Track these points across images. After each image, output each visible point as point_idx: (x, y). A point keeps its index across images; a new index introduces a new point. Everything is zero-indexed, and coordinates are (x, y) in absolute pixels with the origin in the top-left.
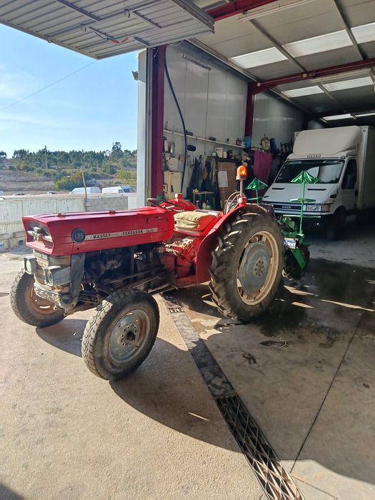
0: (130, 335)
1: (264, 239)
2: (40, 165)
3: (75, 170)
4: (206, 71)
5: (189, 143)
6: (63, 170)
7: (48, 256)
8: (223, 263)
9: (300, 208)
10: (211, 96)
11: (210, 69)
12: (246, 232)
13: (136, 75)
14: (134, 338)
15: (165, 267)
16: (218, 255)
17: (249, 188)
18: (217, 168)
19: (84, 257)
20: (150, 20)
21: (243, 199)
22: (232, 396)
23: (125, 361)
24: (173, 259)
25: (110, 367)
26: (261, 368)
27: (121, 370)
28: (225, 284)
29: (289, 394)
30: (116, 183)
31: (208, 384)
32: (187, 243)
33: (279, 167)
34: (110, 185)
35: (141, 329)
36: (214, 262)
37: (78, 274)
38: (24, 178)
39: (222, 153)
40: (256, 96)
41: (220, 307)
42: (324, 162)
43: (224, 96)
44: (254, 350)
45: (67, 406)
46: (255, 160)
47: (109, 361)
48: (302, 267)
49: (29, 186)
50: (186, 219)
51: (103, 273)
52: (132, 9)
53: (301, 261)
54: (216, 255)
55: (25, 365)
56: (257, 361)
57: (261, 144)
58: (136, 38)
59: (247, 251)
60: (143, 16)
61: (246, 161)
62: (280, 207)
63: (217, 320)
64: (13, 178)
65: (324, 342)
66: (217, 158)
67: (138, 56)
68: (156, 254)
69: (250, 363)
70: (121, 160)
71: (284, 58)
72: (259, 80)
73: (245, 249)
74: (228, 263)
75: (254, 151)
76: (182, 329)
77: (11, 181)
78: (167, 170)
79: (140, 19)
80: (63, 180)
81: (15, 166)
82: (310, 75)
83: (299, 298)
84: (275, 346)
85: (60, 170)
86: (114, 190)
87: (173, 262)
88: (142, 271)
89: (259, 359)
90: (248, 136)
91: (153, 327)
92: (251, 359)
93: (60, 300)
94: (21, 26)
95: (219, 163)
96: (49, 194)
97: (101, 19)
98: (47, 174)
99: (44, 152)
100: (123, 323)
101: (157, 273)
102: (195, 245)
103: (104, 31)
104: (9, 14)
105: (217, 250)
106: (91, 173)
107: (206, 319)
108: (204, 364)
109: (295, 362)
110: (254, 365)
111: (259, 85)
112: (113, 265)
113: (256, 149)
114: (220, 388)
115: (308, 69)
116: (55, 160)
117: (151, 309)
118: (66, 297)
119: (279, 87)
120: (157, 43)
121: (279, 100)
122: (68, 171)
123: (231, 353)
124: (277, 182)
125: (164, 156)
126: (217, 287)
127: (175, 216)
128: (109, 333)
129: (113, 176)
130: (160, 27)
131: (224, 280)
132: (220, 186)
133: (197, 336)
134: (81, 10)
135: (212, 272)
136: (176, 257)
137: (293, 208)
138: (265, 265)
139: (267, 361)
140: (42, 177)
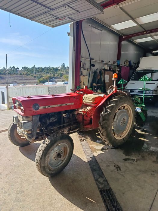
0: (59, 155)
1: (126, 108)
2: (32, 73)
3: (46, 75)
4: (100, 31)
5: (92, 63)
6: (41, 75)
7: (22, 116)
8: (105, 119)
9: (143, 92)
10: (102, 43)
11: (102, 31)
12: (117, 105)
13: (69, 34)
14: (60, 157)
15: (78, 121)
16: (103, 115)
17: (119, 83)
18: (104, 74)
19: (39, 117)
20: (75, 9)
21: (116, 89)
22: (108, 189)
23: (56, 168)
24: (82, 117)
25: (49, 170)
26: (123, 173)
27: (54, 172)
28: (106, 130)
29: (137, 189)
30: (63, 80)
31: (96, 181)
32: (89, 109)
33: (133, 73)
34: (60, 81)
35: (64, 152)
36: (101, 119)
37: (36, 125)
38: (25, 78)
39: (107, 68)
40: (122, 42)
41: (104, 140)
42: (154, 71)
43: (108, 43)
44: (119, 163)
45: (27, 190)
46: (122, 70)
47: (48, 168)
48: (144, 121)
49: (27, 81)
50: (88, 98)
51: (48, 124)
52: (66, 4)
53: (143, 118)
54: (102, 115)
55: (11, 166)
56: (121, 169)
57: (125, 63)
58: (69, 18)
59: (117, 114)
60: (71, 8)
61: (118, 71)
62: (133, 91)
63: (102, 146)
64: (21, 78)
65: (155, 160)
66: (104, 70)
67: (70, 26)
68: (73, 115)
69: (118, 170)
70: (65, 70)
71: (136, 25)
72: (124, 35)
73: (116, 113)
74: (108, 120)
75: (121, 66)
76: (86, 150)
77: (21, 80)
78: (82, 75)
79: (70, 9)
80: (41, 79)
81: (22, 73)
82: (147, 32)
83: (143, 136)
84: (130, 161)
85: (40, 75)
86: (61, 83)
87: (82, 118)
88: (67, 123)
89: (122, 168)
90: (119, 60)
91: (70, 151)
92: (118, 168)
93: (27, 137)
94: (20, 14)
95: (105, 72)
96: (35, 85)
97: (53, 10)
98: (35, 77)
99: (34, 68)
100: (56, 149)
101: (74, 123)
102: (93, 110)
103: (55, 15)
104: (15, 9)
105: (102, 113)
106: (52, 76)
107: (97, 145)
108: (95, 170)
109: (140, 171)
110: (120, 172)
111: (124, 37)
112: (53, 120)
113: (122, 66)
114: (102, 184)
115: (146, 30)
116: (38, 71)
117: (69, 143)
118: (30, 136)
119: (133, 38)
120: (78, 19)
121: (133, 44)
122: (43, 75)
123: (108, 164)
124: (132, 80)
125: (81, 69)
126: (103, 131)
127: (84, 97)
128: (48, 155)
129: (62, 77)
130: (79, 12)
131: (106, 128)
132: (105, 82)
133: (92, 154)
134: (44, 6)
135: (100, 124)
136: (83, 116)
137: (139, 92)
138: (126, 120)
139: (126, 170)
140: (33, 78)
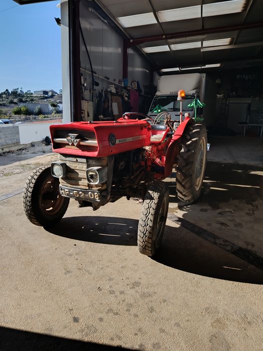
5: (95, 79)
18: (111, 100)
39: (114, 90)
40: (129, 49)
46: (131, 96)
56: (228, 225)
61: (126, 96)
66: (111, 92)
71: (155, 22)
72: (132, 38)
78: (83, 99)
90: (125, 78)
92: (223, 224)
93: (99, 196)
95: (112, 96)
111: (131, 41)
113: (130, 88)
114: (226, 245)
125: (81, 89)
132: (114, 114)
133: (174, 215)
